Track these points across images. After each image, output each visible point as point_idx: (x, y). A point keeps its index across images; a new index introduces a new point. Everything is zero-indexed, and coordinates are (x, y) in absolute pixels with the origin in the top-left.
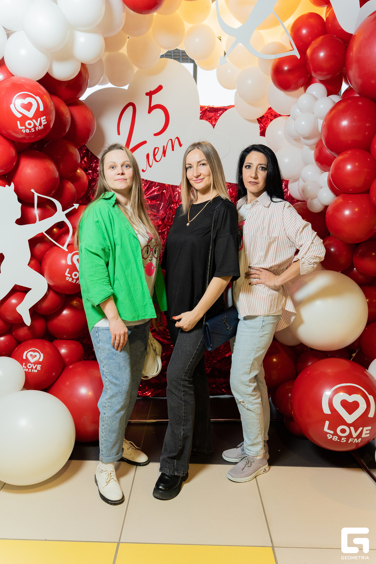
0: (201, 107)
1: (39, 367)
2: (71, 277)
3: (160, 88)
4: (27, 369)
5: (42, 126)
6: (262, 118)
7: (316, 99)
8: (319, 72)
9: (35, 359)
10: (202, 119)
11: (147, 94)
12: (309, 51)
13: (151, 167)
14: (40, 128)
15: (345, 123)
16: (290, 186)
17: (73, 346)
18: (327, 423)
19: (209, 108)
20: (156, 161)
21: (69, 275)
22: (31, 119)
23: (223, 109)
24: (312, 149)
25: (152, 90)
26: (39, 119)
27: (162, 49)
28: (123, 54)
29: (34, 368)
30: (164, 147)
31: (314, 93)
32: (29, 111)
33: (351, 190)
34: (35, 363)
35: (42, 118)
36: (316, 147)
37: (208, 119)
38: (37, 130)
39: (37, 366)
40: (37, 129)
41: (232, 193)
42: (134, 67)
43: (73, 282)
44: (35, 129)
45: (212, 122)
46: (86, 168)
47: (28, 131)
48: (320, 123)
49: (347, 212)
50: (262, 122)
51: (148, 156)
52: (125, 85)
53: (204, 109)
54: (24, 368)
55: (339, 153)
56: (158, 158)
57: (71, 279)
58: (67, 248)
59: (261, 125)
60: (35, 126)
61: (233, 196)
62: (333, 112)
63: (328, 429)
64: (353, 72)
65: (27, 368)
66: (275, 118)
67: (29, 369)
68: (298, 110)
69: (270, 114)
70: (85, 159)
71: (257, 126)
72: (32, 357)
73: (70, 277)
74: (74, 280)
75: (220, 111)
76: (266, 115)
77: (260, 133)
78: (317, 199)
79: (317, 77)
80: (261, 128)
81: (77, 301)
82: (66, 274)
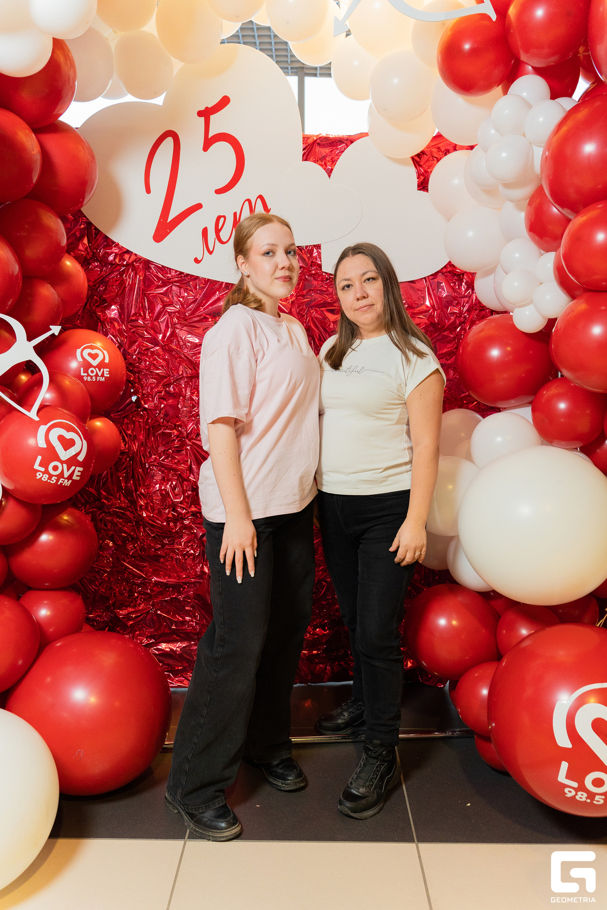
0: (303, 138)
2: (46, 472)
3: (224, 102)
6: (420, 155)
7: (529, 106)
8: (534, 51)
11: (200, 114)
12: (512, 11)
13: (211, 253)
15: (589, 148)
16: (478, 284)
17: (64, 602)
18: (564, 766)
19: (320, 138)
20: (222, 242)
21: (43, 469)
23: (347, 140)
24: (519, 208)
25: (209, 107)
27: (225, 23)
28: (149, 34)
30: (235, 214)
33: (604, 284)
36: (530, 204)
37: (318, 161)
42: (173, 59)
43: (51, 482)
45: (326, 166)
46: (85, 257)
48: (538, 154)
49: (597, 330)
50: (421, 164)
51: (205, 232)
52: (156, 95)
53: (310, 141)
55: (577, 211)
56: (224, 235)
57: (47, 476)
58: (37, 415)
59: (420, 170)
62: (564, 129)
63: (568, 777)
66: (445, 156)
68: (492, 132)
69: (436, 148)
70: (85, 241)
71: (411, 174)
73: (43, 473)
74: (54, 477)
75: (340, 145)
76: (428, 149)
77: (418, 185)
78: (532, 306)
79: (530, 61)
80: (419, 175)
81: (68, 515)
82: (36, 466)
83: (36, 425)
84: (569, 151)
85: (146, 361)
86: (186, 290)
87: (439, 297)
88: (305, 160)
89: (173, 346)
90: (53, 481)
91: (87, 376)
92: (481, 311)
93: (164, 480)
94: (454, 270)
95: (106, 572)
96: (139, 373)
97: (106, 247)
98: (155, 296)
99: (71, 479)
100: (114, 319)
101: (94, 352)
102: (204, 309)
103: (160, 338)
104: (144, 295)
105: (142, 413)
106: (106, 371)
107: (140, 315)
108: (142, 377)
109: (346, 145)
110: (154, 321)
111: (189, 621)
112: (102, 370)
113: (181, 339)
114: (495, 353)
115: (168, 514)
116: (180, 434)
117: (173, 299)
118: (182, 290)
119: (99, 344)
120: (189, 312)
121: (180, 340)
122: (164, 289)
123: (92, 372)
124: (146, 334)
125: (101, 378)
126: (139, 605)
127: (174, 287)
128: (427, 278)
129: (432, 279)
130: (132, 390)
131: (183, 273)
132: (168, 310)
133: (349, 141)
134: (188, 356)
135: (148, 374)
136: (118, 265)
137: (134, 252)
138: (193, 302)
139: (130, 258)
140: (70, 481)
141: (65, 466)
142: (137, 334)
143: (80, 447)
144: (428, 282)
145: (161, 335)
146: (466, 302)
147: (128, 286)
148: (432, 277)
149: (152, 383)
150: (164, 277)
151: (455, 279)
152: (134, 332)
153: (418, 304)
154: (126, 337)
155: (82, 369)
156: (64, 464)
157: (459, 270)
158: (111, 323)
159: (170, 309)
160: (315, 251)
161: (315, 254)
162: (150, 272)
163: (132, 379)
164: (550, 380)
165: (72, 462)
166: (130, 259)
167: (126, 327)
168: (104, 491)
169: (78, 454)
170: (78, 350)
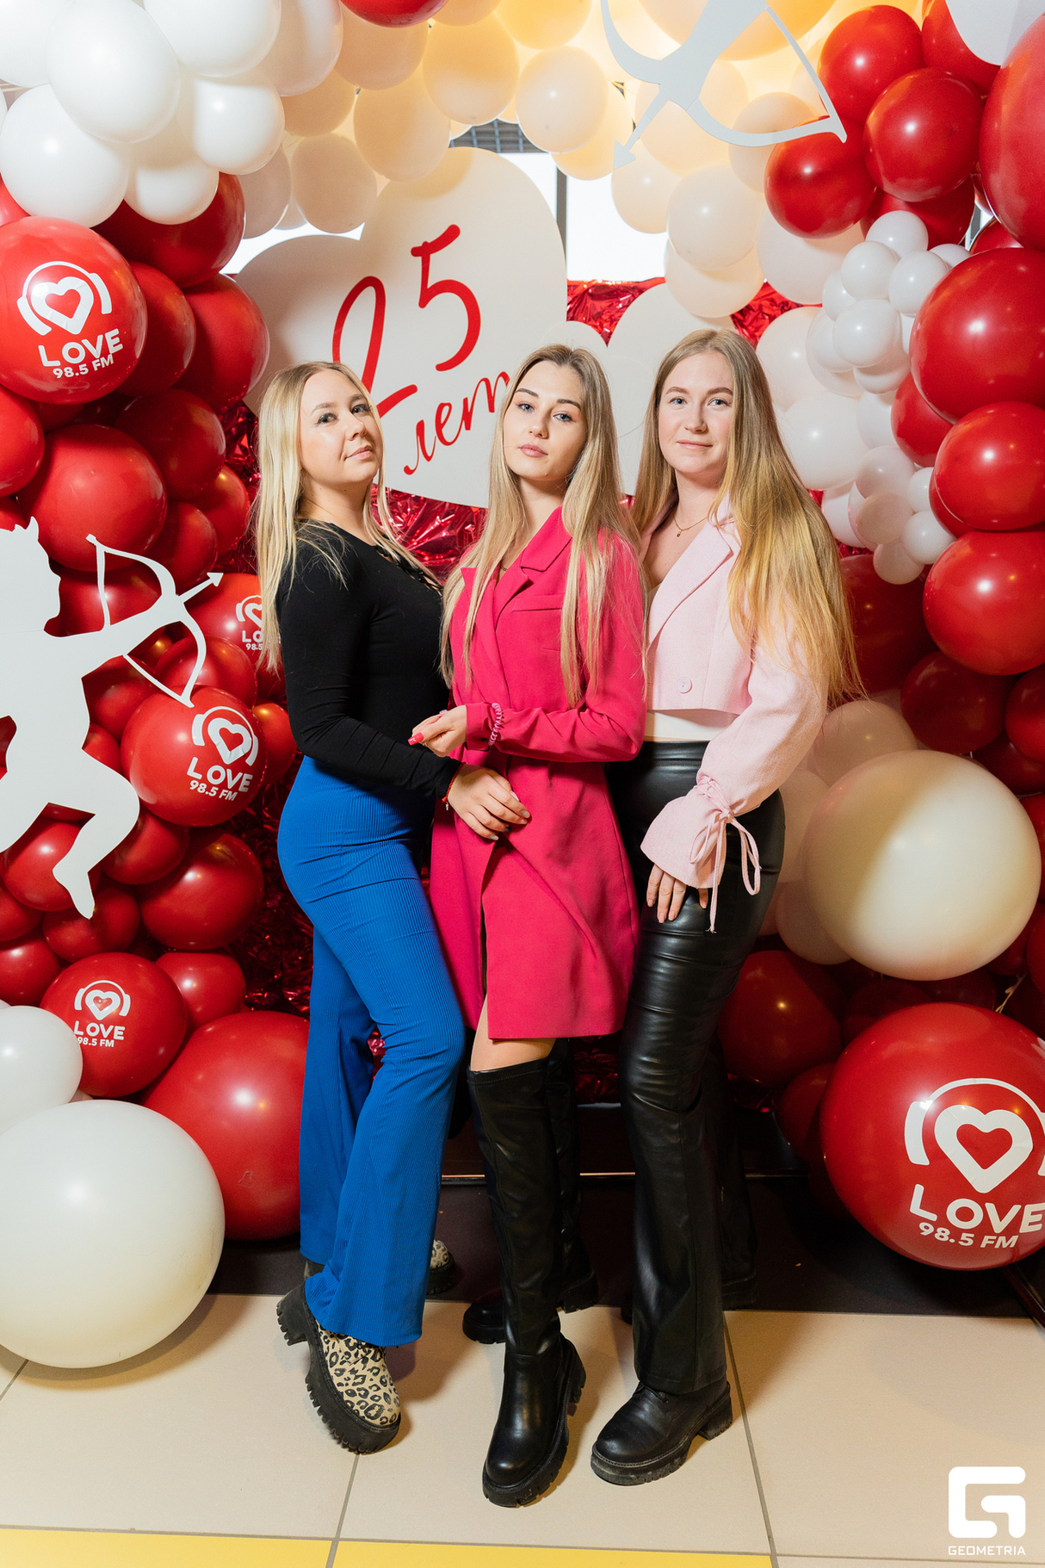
0: (569, 286)
1: (119, 1032)
2: (204, 780)
3: (452, 233)
4: (86, 1040)
5: (110, 357)
6: (744, 312)
7: (895, 257)
8: (902, 180)
9: (109, 1010)
10: (572, 319)
11: (416, 252)
12: (873, 120)
13: (428, 458)
14: (105, 362)
15: (977, 327)
16: (828, 506)
17: (216, 970)
18: (919, 1190)
19: (593, 286)
20: (445, 443)
21: (199, 776)
22: (77, 339)
23: (634, 288)
24: (886, 401)
25: (429, 241)
26: (100, 338)
27: (454, 123)
28: (344, 138)
29: (106, 1034)
30: (466, 401)
31: (891, 239)
32: (70, 314)
33: (995, 521)
34: (107, 1022)
35: (109, 335)
36: (898, 396)
37: (590, 320)
38: (96, 369)
39: (113, 1030)
40: (95, 365)
42: (377, 175)
43: (210, 794)
44: (90, 367)
45: (603, 329)
46: (244, 466)
47: (69, 372)
48: (908, 326)
49: (985, 586)
50: (745, 324)
51: (420, 428)
52: (351, 227)
53: (578, 291)
54: (78, 1036)
55: (960, 416)
56: (449, 433)
57: (205, 786)
58: (191, 699)
60: (89, 358)
62: (945, 294)
63: (922, 1207)
64: (1001, 178)
65: (86, 1035)
66: (782, 313)
67: (90, 1039)
68: (844, 292)
69: (768, 300)
70: (244, 441)
72: (100, 1005)
73: (200, 782)
74: (214, 788)
75: (624, 295)
76: (757, 302)
78: (900, 546)
79: (899, 194)
81: (224, 843)
82: (191, 772)
83: (190, 715)
84: (948, 330)
88: (570, 320)
90: (212, 793)
91: (251, 643)
99: (237, 791)
102: (418, 543)
109: (633, 295)
123: (258, 637)
133: (637, 290)
138: (403, 532)
140: (236, 794)
141: (229, 771)
143: (249, 744)
155: (244, 632)
156: (227, 769)
165: (238, 766)
168: (267, 812)
169: (247, 755)
170: (238, 605)
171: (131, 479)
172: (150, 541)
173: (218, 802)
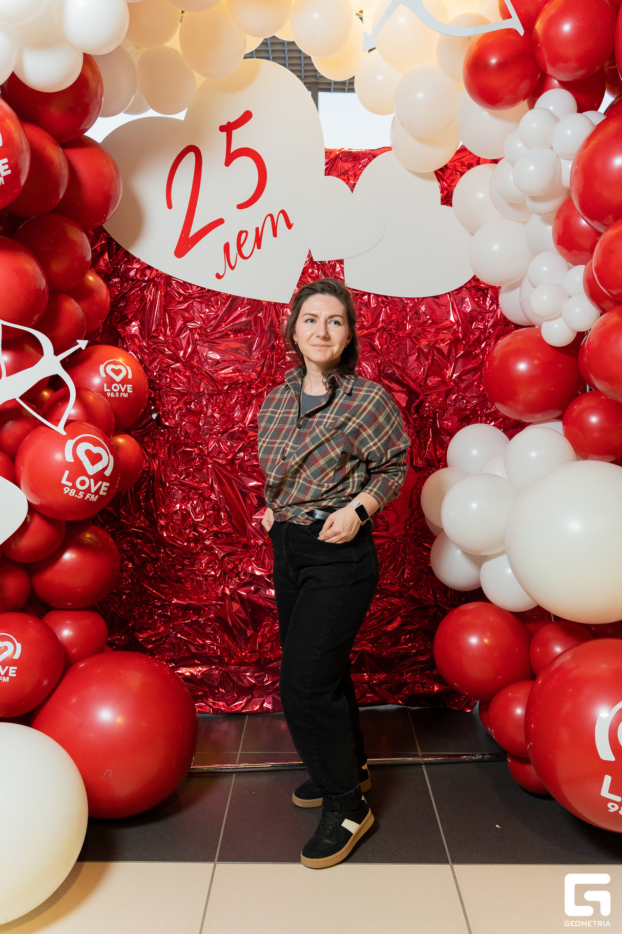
0: (326, 153)
1: (12, 672)
2: (74, 487)
3: (247, 116)
5: (2, 179)
6: (443, 169)
7: (557, 120)
8: (561, 65)
9: (5, 655)
10: (328, 175)
11: (222, 129)
12: (539, 26)
13: (232, 268)
16: (503, 298)
17: (87, 622)
18: (608, 779)
19: (343, 152)
20: (245, 258)
21: (70, 484)
23: (369, 154)
24: (546, 221)
25: (231, 122)
28: (173, 49)
29: (3, 673)
30: (257, 229)
34: (4, 664)
35: (1, 162)
36: (557, 217)
37: (340, 175)
39: (8, 669)
41: (391, 316)
42: (196, 74)
43: (78, 497)
45: (349, 181)
46: (106, 273)
48: (567, 167)
50: (445, 178)
51: (227, 247)
52: (179, 111)
53: (332, 156)
55: (608, 225)
56: (246, 250)
57: (75, 491)
58: (64, 430)
59: (443, 183)
61: (393, 320)
62: (594, 142)
63: (611, 791)
66: (468, 169)
68: (519, 145)
69: (459, 162)
70: (106, 257)
71: (434, 188)
73: (71, 488)
74: (81, 492)
75: (363, 159)
76: (452, 164)
77: (441, 200)
78: (561, 320)
79: (556, 75)
80: (443, 189)
81: (91, 533)
82: (64, 481)
83: (63, 440)
84: (598, 165)
85: (166, 378)
86: (208, 306)
87: (463, 312)
88: (327, 175)
89: (195, 363)
90: (80, 496)
91: (110, 392)
92: (505, 326)
93: (185, 500)
94: (478, 285)
95: (125, 594)
96: (159, 391)
97: (126, 263)
98: (176, 312)
99: (98, 494)
100: (135, 336)
101: (117, 367)
103: (181, 355)
104: (165, 311)
105: (162, 431)
106: (129, 387)
107: (161, 330)
108: (162, 394)
109: (369, 159)
110: (176, 337)
111: (210, 645)
112: (125, 385)
113: (202, 355)
114: (522, 366)
115: (189, 534)
116: (201, 452)
117: (195, 315)
118: (203, 305)
119: (121, 360)
120: (211, 328)
121: (201, 357)
122: (185, 305)
123: (116, 388)
124: (167, 350)
125: (124, 394)
126: (159, 627)
127: (194, 303)
128: (451, 293)
129: (456, 294)
130: (153, 408)
131: (205, 289)
132: (189, 326)
133: (371, 156)
134: (209, 373)
135: (169, 391)
136: (139, 280)
137: (155, 267)
138: (215, 318)
139: (151, 273)
140: (97, 496)
141: (92, 480)
142: (158, 350)
143: (107, 462)
144: (452, 298)
145: (182, 352)
146: (490, 317)
147: (149, 302)
148: (456, 292)
149: (173, 401)
150: (186, 293)
151: (480, 294)
152: (155, 348)
153: (441, 320)
154: (147, 354)
155: (105, 385)
156: (91, 479)
157: (484, 284)
158: (132, 339)
159: (191, 325)
160: (338, 266)
161: (338, 269)
162: (171, 288)
163: (152, 396)
164: (579, 395)
165: (99, 477)
166: (152, 275)
167: (147, 343)
168: (124, 511)
169: (105, 469)
170: (101, 365)
171: (22, 274)
172: (36, 318)
173: (85, 503)
